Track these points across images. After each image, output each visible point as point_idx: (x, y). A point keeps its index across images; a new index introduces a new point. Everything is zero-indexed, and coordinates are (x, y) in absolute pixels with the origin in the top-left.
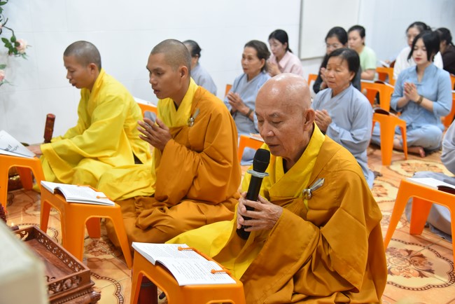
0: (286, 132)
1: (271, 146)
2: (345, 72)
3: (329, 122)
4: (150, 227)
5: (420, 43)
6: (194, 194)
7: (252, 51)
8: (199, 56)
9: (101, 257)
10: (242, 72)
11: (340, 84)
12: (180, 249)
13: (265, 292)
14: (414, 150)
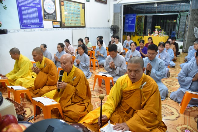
0: (67, 66)
1: (63, 69)
2: (82, 50)
3: (80, 62)
4: (37, 93)
5: (99, 42)
6: (47, 84)
7: (60, 46)
8: (46, 47)
9: (25, 103)
10: (58, 51)
11: (81, 53)
12: (44, 98)
13: (65, 103)
14: (100, 66)
